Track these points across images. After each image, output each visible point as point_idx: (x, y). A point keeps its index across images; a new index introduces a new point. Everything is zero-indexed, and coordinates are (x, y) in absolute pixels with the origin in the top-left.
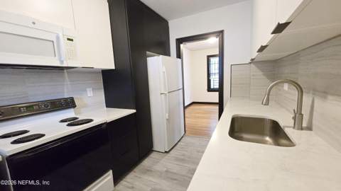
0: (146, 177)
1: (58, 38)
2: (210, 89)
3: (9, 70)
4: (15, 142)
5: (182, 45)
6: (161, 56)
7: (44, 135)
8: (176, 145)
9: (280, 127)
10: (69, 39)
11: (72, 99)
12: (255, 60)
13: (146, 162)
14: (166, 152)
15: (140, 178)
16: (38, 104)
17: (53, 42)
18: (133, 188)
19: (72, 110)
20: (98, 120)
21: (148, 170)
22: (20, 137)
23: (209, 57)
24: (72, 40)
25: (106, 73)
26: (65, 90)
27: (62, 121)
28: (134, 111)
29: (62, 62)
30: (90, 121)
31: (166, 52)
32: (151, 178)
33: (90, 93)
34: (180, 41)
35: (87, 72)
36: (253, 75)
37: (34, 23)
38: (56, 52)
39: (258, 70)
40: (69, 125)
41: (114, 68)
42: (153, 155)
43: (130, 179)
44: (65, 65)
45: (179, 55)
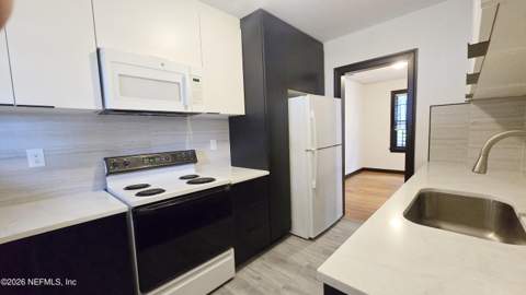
0: (277, 268)
1: (184, 79)
2: (394, 148)
3: (137, 117)
4: (139, 194)
5: (343, 78)
6: (309, 96)
7: (164, 191)
8: (327, 231)
9: (515, 214)
10: (195, 80)
11: (193, 152)
12: (474, 98)
13: (280, 249)
14: (310, 239)
15: (269, 268)
16: (160, 155)
17: (178, 84)
18: (259, 279)
19: (193, 165)
20: (220, 181)
21: (281, 260)
22: (143, 190)
23: (394, 94)
24: (198, 81)
25: (233, 120)
26: (187, 141)
27: (182, 178)
28: (267, 173)
29: (186, 107)
30: (212, 180)
31: (318, 90)
32: (285, 272)
33: (213, 146)
34: (340, 71)
35: (212, 118)
36: (474, 124)
37: (162, 65)
38: (181, 95)
39: (486, 115)
40: (189, 183)
41: (243, 113)
42: (290, 241)
43: (257, 266)
44: (189, 111)
45: (338, 93)
